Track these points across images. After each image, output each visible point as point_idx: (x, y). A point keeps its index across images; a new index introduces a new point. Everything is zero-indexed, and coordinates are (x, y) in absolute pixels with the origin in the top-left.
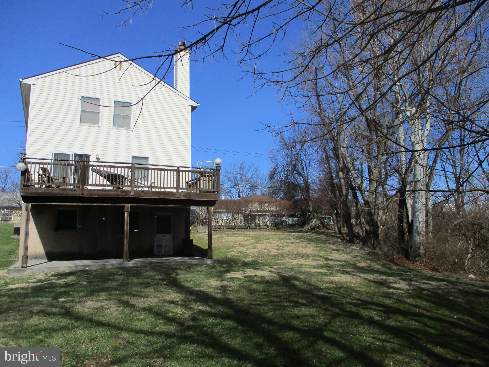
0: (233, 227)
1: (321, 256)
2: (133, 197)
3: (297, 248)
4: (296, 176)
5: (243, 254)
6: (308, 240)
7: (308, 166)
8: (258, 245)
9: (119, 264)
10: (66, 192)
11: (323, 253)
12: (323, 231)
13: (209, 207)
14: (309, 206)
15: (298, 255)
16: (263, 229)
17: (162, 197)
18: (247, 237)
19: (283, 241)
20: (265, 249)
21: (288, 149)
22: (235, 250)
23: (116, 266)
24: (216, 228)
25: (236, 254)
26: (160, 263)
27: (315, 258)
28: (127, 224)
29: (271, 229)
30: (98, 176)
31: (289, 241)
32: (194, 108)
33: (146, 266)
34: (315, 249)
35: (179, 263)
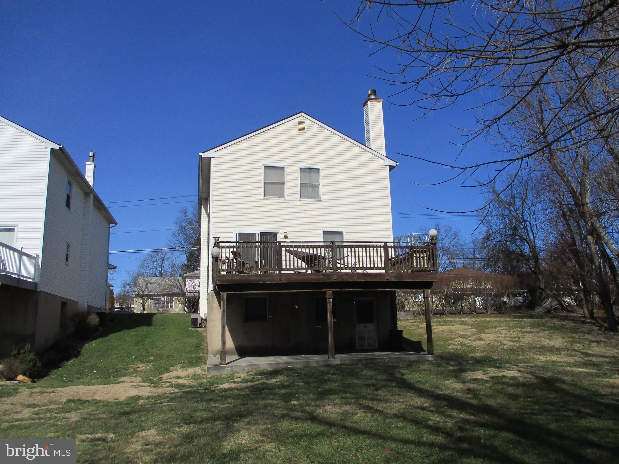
0: (442, 311)
1: (576, 350)
2: (335, 281)
3: (538, 339)
4: (518, 242)
5: (468, 347)
6: (551, 328)
7: (534, 228)
8: (483, 336)
9: (325, 361)
10: (263, 278)
11: (577, 346)
12: (563, 314)
13: (425, 290)
14: (540, 281)
15: (543, 349)
16: (481, 313)
17: (369, 280)
18: (464, 325)
19: (515, 330)
20: (495, 341)
21: (505, 208)
22: (456, 343)
23: (321, 363)
24: (419, 314)
25: (458, 347)
26: (372, 359)
27: (569, 353)
28: (331, 313)
29: (491, 313)
30: (292, 256)
31: (524, 330)
32: (391, 168)
33: (357, 364)
34: (564, 340)
35: (394, 360)
